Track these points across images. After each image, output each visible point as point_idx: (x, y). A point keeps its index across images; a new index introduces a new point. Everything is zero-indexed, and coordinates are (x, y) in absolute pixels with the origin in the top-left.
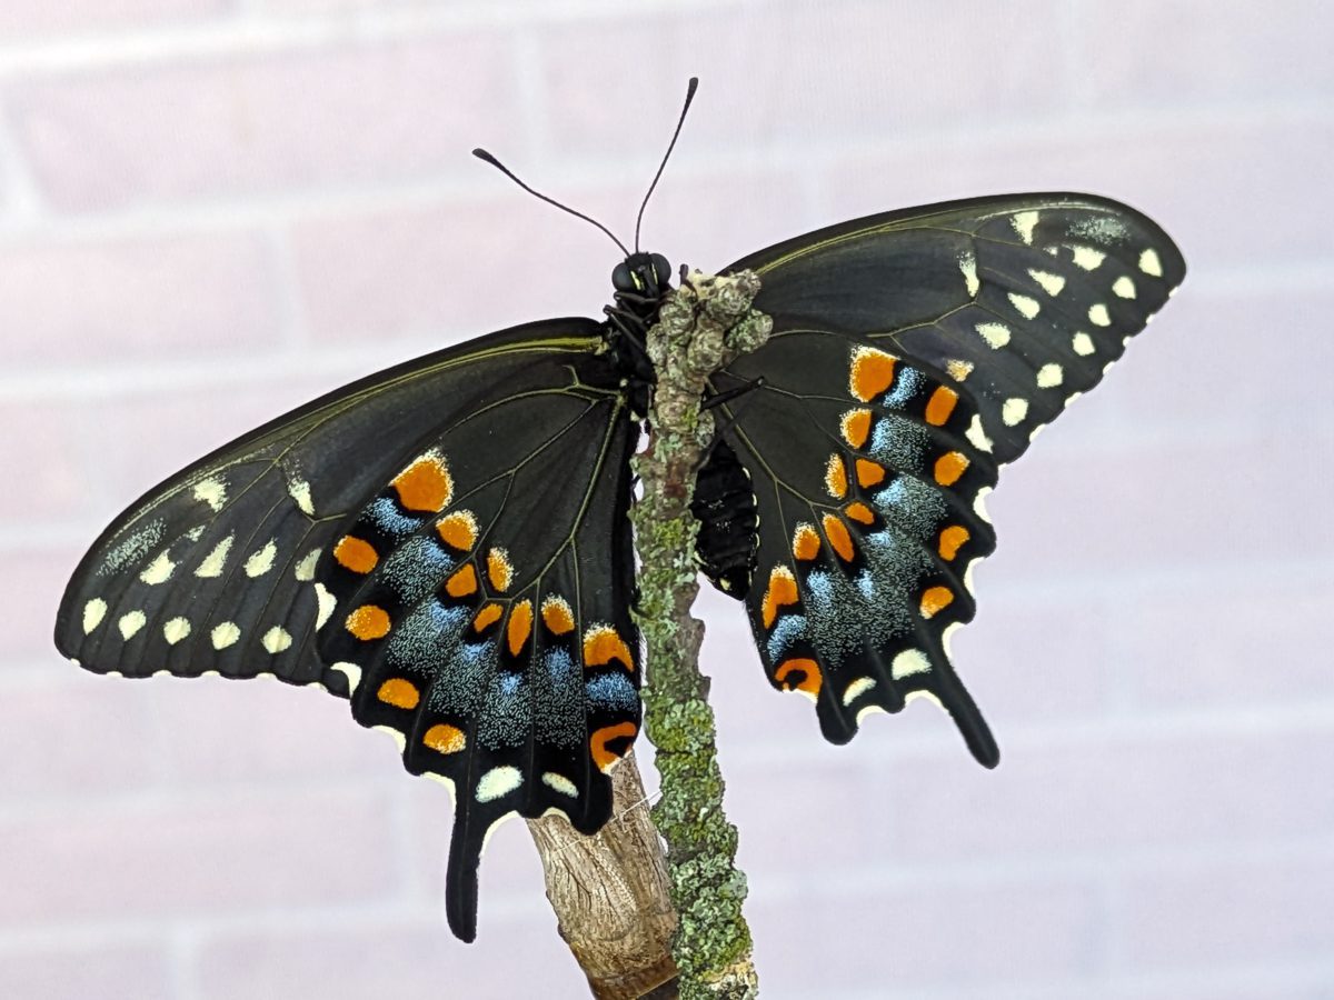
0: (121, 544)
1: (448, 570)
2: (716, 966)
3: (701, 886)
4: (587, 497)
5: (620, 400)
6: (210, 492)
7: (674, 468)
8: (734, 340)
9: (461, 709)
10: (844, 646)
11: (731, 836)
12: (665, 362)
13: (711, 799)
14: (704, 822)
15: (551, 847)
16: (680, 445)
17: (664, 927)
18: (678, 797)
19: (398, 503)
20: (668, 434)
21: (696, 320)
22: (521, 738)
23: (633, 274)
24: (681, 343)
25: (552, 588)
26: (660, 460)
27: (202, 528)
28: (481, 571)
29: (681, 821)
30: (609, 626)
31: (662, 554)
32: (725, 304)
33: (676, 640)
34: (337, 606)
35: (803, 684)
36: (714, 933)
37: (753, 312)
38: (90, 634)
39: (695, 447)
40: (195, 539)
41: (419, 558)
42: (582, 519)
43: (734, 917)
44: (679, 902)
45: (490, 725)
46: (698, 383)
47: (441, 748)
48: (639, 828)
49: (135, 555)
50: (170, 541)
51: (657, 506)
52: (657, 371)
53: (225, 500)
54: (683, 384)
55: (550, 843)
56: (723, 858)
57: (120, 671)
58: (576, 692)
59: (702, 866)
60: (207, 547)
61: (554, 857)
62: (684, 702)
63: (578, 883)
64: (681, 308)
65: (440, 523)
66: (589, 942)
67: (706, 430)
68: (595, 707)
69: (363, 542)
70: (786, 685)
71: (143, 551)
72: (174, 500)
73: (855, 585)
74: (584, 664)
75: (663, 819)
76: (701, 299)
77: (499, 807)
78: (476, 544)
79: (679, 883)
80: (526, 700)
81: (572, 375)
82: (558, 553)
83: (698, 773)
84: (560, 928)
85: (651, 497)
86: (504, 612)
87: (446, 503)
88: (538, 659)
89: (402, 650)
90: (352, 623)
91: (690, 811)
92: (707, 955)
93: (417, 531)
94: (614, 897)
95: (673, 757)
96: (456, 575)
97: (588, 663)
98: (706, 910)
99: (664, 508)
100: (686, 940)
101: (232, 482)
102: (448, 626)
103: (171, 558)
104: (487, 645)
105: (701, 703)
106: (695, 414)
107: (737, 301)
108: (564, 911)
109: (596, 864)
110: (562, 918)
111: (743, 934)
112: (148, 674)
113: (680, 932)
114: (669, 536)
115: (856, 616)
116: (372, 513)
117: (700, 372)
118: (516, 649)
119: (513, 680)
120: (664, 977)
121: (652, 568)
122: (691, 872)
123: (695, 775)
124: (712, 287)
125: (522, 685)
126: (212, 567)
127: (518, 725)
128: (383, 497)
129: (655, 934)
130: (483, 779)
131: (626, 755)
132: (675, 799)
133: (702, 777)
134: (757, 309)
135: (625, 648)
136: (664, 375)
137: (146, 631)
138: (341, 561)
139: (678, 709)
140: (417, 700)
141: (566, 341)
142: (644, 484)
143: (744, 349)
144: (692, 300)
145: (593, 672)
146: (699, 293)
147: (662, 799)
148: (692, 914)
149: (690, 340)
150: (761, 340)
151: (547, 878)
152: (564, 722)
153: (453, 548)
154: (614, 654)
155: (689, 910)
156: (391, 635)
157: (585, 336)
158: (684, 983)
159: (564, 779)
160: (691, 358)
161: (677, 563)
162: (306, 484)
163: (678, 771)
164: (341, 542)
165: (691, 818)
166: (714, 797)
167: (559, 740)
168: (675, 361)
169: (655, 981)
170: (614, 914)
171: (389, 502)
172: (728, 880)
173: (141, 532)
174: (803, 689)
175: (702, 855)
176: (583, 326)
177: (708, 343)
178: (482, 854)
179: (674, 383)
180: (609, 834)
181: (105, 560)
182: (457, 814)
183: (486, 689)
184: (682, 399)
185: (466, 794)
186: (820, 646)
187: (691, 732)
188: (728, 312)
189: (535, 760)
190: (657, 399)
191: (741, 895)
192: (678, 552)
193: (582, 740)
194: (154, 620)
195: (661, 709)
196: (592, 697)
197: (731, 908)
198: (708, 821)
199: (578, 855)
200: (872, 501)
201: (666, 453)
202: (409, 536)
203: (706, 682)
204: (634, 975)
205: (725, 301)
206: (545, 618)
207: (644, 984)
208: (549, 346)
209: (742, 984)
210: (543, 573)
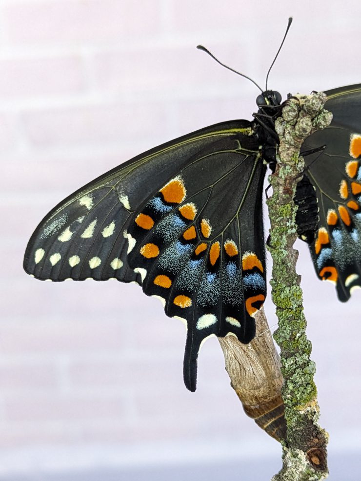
0: (49, 225)
1: (184, 228)
2: (302, 403)
3: (296, 368)
4: (244, 197)
5: (259, 155)
6: (86, 201)
7: (288, 181)
8: (316, 123)
9: (190, 289)
10: (346, 261)
11: (309, 346)
12: (284, 133)
13: (301, 330)
14: (298, 340)
15: (228, 348)
16: (291, 170)
17: (277, 384)
18: (287, 328)
19: (163, 199)
20: (285, 165)
21: (299, 114)
22: (216, 301)
23: (266, 99)
24: (292, 124)
25: (229, 236)
26: (281, 177)
27: (83, 217)
28: (198, 229)
29: (288, 339)
30: (253, 253)
31: (282, 220)
32: (313, 105)
33: (287, 259)
34: (136, 244)
35: (330, 277)
36: (302, 389)
37: (324, 110)
38: (38, 264)
39: (297, 172)
40: (81, 222)
41: (172, 223)
42: (242, 206)
43: (310, 382)
44: (286, 375)
45: (202, 296)
46: (300, 142)
47: (181, 306)
48: (266, 341)
49: (56, 229)
50: (70, 222)
51: (280, 198)
52: (280, 138)
53: (93, 205)
54: (292, 143)
55: (228, 347)
56: (306, 356)
57: (51, 279)
58: (239, 281)
59: (297, 359)
60: (86, 225)
61: (230, 353)
62: (290, 286)
63: (240, 365)
64: (292, 108)
65: (180, 208)
66: (244, 390)
67: (301, 165)
68: (247, 288)
69: (148, 216)
70: (324, 278)
71: (59, 227)
72: (71, 205)
73: (350, 235)
74: (242, 269)
75: (279, 338)
76: (301, 104)
77: (207, 332)
78: (196, 217)
79: (287, 366)
80: (218, 285)
81: (238, 144)
82: (231, 221)
83: (296, 318)
84: (231, 383)
85: (277, 194)
86: (208, 247)
87: (183, 200)
88: (223, 267)
89: (164, 262)
90: (143, 251)
91: (292, 335)
92: (299, 399)
93: (171, 211)
94: (256, 371)
95: (285, 311)
96: (187, 231)
97: (244, 269)
98: (298, 379)
99: (283, 199)
100: (289, 391)
101: (95, 197)
102: (184, 253)
103: (71, 230)
104: (201, 261)
105: (298, 287)
106: (297, 157)
107: (318, 104)
108: (234, 376)
109: (248, 356)
110: (233, 379)
111: (314, 389)
112: (63, 280)
113: (286, 388)
114: (285, 212)
115: (351, 248)
116: (151, 204)
117: (301, 136)
118: (213, 262)
119: (212, 276)
120: (276, 405)
121: (276, 226)
122: (292, 362)
123: (294, 319)
124: (306, 99)
125: (216, 278)
126: (88, 233)
127: (215, 296)
128: (157, 197)
129: (273, 387)
130: (200, 319)
131: (261, 309)
132: (285, 329)
133: (298, 320)
134: (326, 109)
135: (260, 263)
136: (284, 139)
137: (61, 261)
138: (138, 224)
139: (287, 289)
140: (171, 284)
141: (236, 130)
142: (274, 188)
143: (320, 127)
144: (297, 105)
145: (246, 273)
146: (300, 102)
147: (278, 329)
148: (292, 380)
149: (297, 122)
150: (328, 123)
151: (226, 362)
152: (234, 294)
153: (186, 219)
154: (255, 265)
155: (290, 378)
156: (159, 256)
157: (244, 128)
158: (288, 410)
159: (235, 320)
160: (297, 130)
161: (288, 224)
162: (127, 197)
163: (287, 317)
164: (138, 216)
165: (292, 338)
166: (303, 329)
167: (232, 302)
168: (289, 133)
169: (272, 407)
170: (256, 378)
171: (159, 199)
172: (308, 365)
173: (58, 219)
174: (331, 279)
175: (297, 354)
176: (243, 123)
177: (305, 123)
178: (199, 352)
179: (289, 143)
180: (254, 344)
181: (43, 232)
182: (188, 334)
183: (201, 280)
184: (292, 149)
185: (192, 326)
186: (337, 261)
187: (293, 299)
188: (314, 109)
189: (222, 311)
190: (280, 150)
191: (313, 372)
192: (288, 219)
193: (242, 302)
194: (64, 257)
195: (280, 289)
196: (246, 283)
197: (309, 378)
198: (300, 339)
199: (240, 352)
200: (357, 200)
201: (284, 174)
202: (167, 214)
203: (299, 277)
204: (264, 404)
205: (313, 104)
206: (226, 249)
207: (268, 408)
208: (228, 133)
209: (313, 411)
210: (224, 230)
